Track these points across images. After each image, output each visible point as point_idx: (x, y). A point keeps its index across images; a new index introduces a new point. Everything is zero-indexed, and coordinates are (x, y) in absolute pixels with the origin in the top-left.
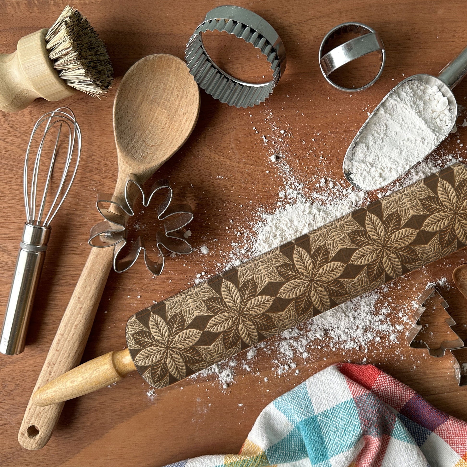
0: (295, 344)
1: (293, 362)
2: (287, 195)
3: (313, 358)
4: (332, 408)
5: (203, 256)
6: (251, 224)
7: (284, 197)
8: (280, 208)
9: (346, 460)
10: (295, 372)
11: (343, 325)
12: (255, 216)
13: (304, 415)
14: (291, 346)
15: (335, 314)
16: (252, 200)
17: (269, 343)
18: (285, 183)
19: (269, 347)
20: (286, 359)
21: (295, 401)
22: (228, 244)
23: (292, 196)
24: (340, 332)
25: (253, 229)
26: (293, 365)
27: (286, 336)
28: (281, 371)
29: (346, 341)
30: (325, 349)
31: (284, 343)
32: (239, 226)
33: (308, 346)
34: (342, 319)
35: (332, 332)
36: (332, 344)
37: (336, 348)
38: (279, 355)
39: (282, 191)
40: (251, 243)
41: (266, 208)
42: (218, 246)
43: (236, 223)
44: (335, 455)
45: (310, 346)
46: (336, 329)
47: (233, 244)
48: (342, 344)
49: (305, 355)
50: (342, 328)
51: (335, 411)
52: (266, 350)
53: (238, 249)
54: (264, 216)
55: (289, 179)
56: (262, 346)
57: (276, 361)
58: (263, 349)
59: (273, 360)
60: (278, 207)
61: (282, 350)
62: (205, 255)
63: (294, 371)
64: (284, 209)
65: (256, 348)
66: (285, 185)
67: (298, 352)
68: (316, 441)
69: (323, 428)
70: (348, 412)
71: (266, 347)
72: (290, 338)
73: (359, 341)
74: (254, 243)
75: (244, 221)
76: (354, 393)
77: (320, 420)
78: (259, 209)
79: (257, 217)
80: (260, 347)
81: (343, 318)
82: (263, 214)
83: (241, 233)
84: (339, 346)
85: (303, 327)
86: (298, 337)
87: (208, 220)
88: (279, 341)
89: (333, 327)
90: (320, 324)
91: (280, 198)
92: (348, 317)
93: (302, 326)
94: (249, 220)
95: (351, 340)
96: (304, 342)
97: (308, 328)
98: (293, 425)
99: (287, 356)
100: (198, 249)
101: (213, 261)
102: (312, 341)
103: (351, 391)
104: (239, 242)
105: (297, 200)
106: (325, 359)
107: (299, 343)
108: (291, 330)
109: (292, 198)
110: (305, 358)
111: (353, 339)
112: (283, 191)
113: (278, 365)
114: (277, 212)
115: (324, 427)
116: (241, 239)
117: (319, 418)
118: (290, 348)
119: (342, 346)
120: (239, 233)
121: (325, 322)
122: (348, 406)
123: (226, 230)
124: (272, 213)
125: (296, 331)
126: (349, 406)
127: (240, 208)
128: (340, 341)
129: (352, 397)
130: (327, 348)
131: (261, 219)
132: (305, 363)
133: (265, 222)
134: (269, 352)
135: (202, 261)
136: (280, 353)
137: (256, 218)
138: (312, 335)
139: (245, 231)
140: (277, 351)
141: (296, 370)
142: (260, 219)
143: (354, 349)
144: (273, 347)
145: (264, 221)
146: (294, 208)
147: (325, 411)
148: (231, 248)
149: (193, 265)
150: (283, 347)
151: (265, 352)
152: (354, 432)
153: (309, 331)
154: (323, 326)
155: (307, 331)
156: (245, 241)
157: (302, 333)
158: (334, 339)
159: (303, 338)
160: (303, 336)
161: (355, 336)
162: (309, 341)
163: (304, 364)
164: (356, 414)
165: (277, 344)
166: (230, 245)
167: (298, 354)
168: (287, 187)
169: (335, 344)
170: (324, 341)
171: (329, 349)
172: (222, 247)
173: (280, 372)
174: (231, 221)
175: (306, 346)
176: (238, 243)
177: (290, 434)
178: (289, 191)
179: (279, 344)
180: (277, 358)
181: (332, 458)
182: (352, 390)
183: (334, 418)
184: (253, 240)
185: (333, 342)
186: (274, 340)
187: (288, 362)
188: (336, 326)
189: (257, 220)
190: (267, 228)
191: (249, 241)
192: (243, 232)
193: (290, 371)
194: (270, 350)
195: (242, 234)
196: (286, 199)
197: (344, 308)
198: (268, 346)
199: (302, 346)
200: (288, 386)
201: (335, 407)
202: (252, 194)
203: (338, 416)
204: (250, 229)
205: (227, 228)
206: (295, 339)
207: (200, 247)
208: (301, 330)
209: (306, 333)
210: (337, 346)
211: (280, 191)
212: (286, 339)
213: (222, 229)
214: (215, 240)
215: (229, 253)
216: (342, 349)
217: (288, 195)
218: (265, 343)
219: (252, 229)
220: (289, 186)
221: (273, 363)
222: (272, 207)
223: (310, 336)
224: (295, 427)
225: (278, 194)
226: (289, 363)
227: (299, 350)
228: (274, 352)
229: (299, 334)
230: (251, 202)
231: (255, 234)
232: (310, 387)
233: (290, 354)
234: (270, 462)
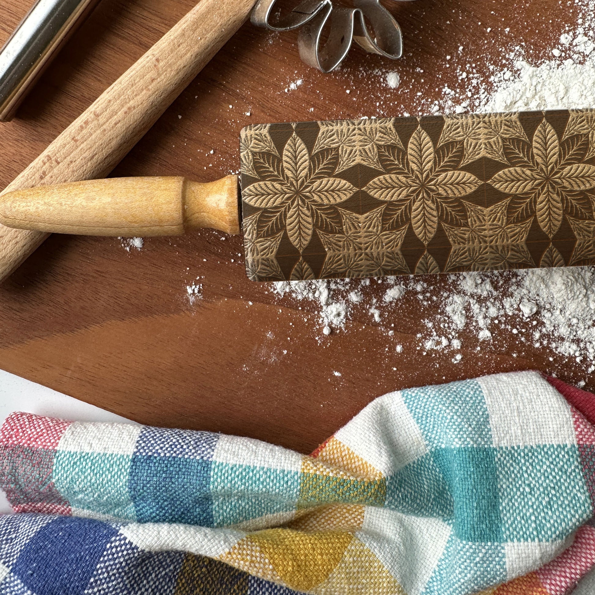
0: (475, 308)
1: (459, 338)
2: (574, 44)
3: (494, 345)
4: (529, 447)
5: (387, 89)
6: (491, 67)
7: (567, 46)
8: (553, 62)
9: (541, 558)
10: (453, 356)
11: (572, 310)
12: (504, 57)
13: (472, 439)
14: (467, 309)
15: (572, 284)
16: (511, 28)
17: (432, 288)
18: (580, 21)
19: (428, 295)
20: (449, 327)
22: (438, 86)
23: (581, 48)
24: (562, 319)
25: (492, 79)
26: (456, 344)
27: (466, 288)
28: (431, 346)
29: (563, 339)
30: (523, 339)
31: (457, 299)
32: (469, 62)
33: (496, 322)
34: (578, 298)
35: (548, 315)
36: (537, 335)
37: (541, 344)
38: (439, 316)
39: (568, 33)
40: (478, 101)
41: (528, 52)
42: (419, 83)
43: (466, 55)
44: (519, 540)
45: (500, 321)
46: (558, 312)
47: (446, 90)
48: (554, 341)
49: (485, 334)
50: (568, 313)
51: (533, 454)
52: (421, 297)
53: (450, 102)
54: (519, 64)
55: (589, 18)
56: (419, 288)
57: (430, 325)
58: (417, 293)
59: (426, 321)
60: (551, 58)
61: (449, 309)
62: (391, 88)
63: (453, 353)
64: (559, 65)
65: (407, 287)
66: (578, 24)
67: (474, 324)
68: (484, 498)
69: (501, 476)
70: (563, 466)
71: (423, 292)
72: (472, 296)
73: (585, 349)
74: (482, 104)
75: (481, 59)
76: (581, 437)
77: (499, 459)
78: (517, 48)
79: (507, 60)
80: (413, 289)
81: (581, 296)
82: (521, 58)
83: (467, 77)
84: (549, 343)
85: (502, 285)
86: (486, 299)
87: (420, 30)
88: (450, 291)
89: (553, 305)
90: (533, 291)
91: (559, 44)
92: (588, 298)
93: (501, 282)
94: (491, 59)
95: (573, 341)
96: (493, 312)
97: (510, 290)
98: (429, 448)
99: (452, 322)
100: (383, 73)
101: (398, 105)
102: (506, 315)
103: (576, 430)
104: (458, 90)
105: (588, 59)
106: (515, 355)
107: (484, 309)
108: (479, 281)
109: (580, 53)
110: (481, 340)
111: (577, 341)
112: (571, 33)
113: (431, 332)
114: (543, 66)
115: (504, 476)
116: (463, 87)
117: (499, 456)
118: (464, 312)
119: (554, 345)
120: (464, 75)
121: (544, 293)
122: (564, 456)
123: (445, 60)
124: (535, 63)
125: (488, 287)
126: (567, 456)
127: (484, 33)
128: (553, 335)
129: (575, 443)
130: (526, 338)
131: (512, 67)
132: (479, 348)
133: (516, 75)
134: (425, 303)
135: (379, 98)
136: (442, 313)
137: (504, 61)
138: (512, 306)
139: (476, 75)
140: (439, 308)
141: (457, 353)
142: (510, 66)
143: (572, 358)
144: (435, 298)
145: (516, 72)
146: (578, 71)
147: (513, 448)
148: (439, 96)
149: (363, 98)
150: (453, 306)
151: (417, 301)
152: (576, 511)
153: (509, 296)
154: (537, 298)
155: (506, 294)
156: (469, 94)
157: (495, 293)
158: (545, 327)
159: (493, 304)
160: (495, 299)
161: (582, 337)
162: (502, 312)
163: (474, 349)
164: (579, 477)
165: (445, 295)
166: (440, 91)
167: (472, 328)
168: (580, 30)
169: (543, 336)
170: (527, 323)
171: (528, 340)
172: (424, 88)
173: (429, 345)
174: (461, 48)
175: (493, 319)
176: (455, 91)
177: (418, 460)
178: (581, 38)
179: (448, 297)
180: (434, 319)
181: (510, 543)
182: (579, 430)
183: (528, 468)
184: (483, 96)
185: (541, 331)
186: (443, 287)
187: (450, 334)
188: (560, 307)
189: (504, 66)
190: (518, 85)
191: (475, 97)
192: (471, 75)
193: (446, 352)
194: (427, 301)
195: (469, 79)
196: (570, 49)
197: (587, 281)
198: (427, 292)
199: (485, 317)
201: (534, 447)
202: (515, 17)
203: (538, 468)
204: (486, 76)
205: (448, 57)
206: (481, 300)
207: (387, 72)
208: (496, 288)
209: (502, 296)
210: (545, 342)
211: (564, 32)
212: (464, 293)
213: (438, 56)
214: (418, 69)
215: (432, 102)
216: (551, 351)
217: (576, 45)
218: (425, 285)
219: (489, 77)
220: (584, 29)
221: (424, 326)
222: (539, 53)
223: (507, 305)
224: (431, 452)
225: (560, 35)
226: (450, 336)
227: (476, 321)
228: (434, 307)
229: (490, 293)
230: (508, 29)
231: (490, 88)
232: (490, 393)
233: (459, 321)
234: (386, 503)
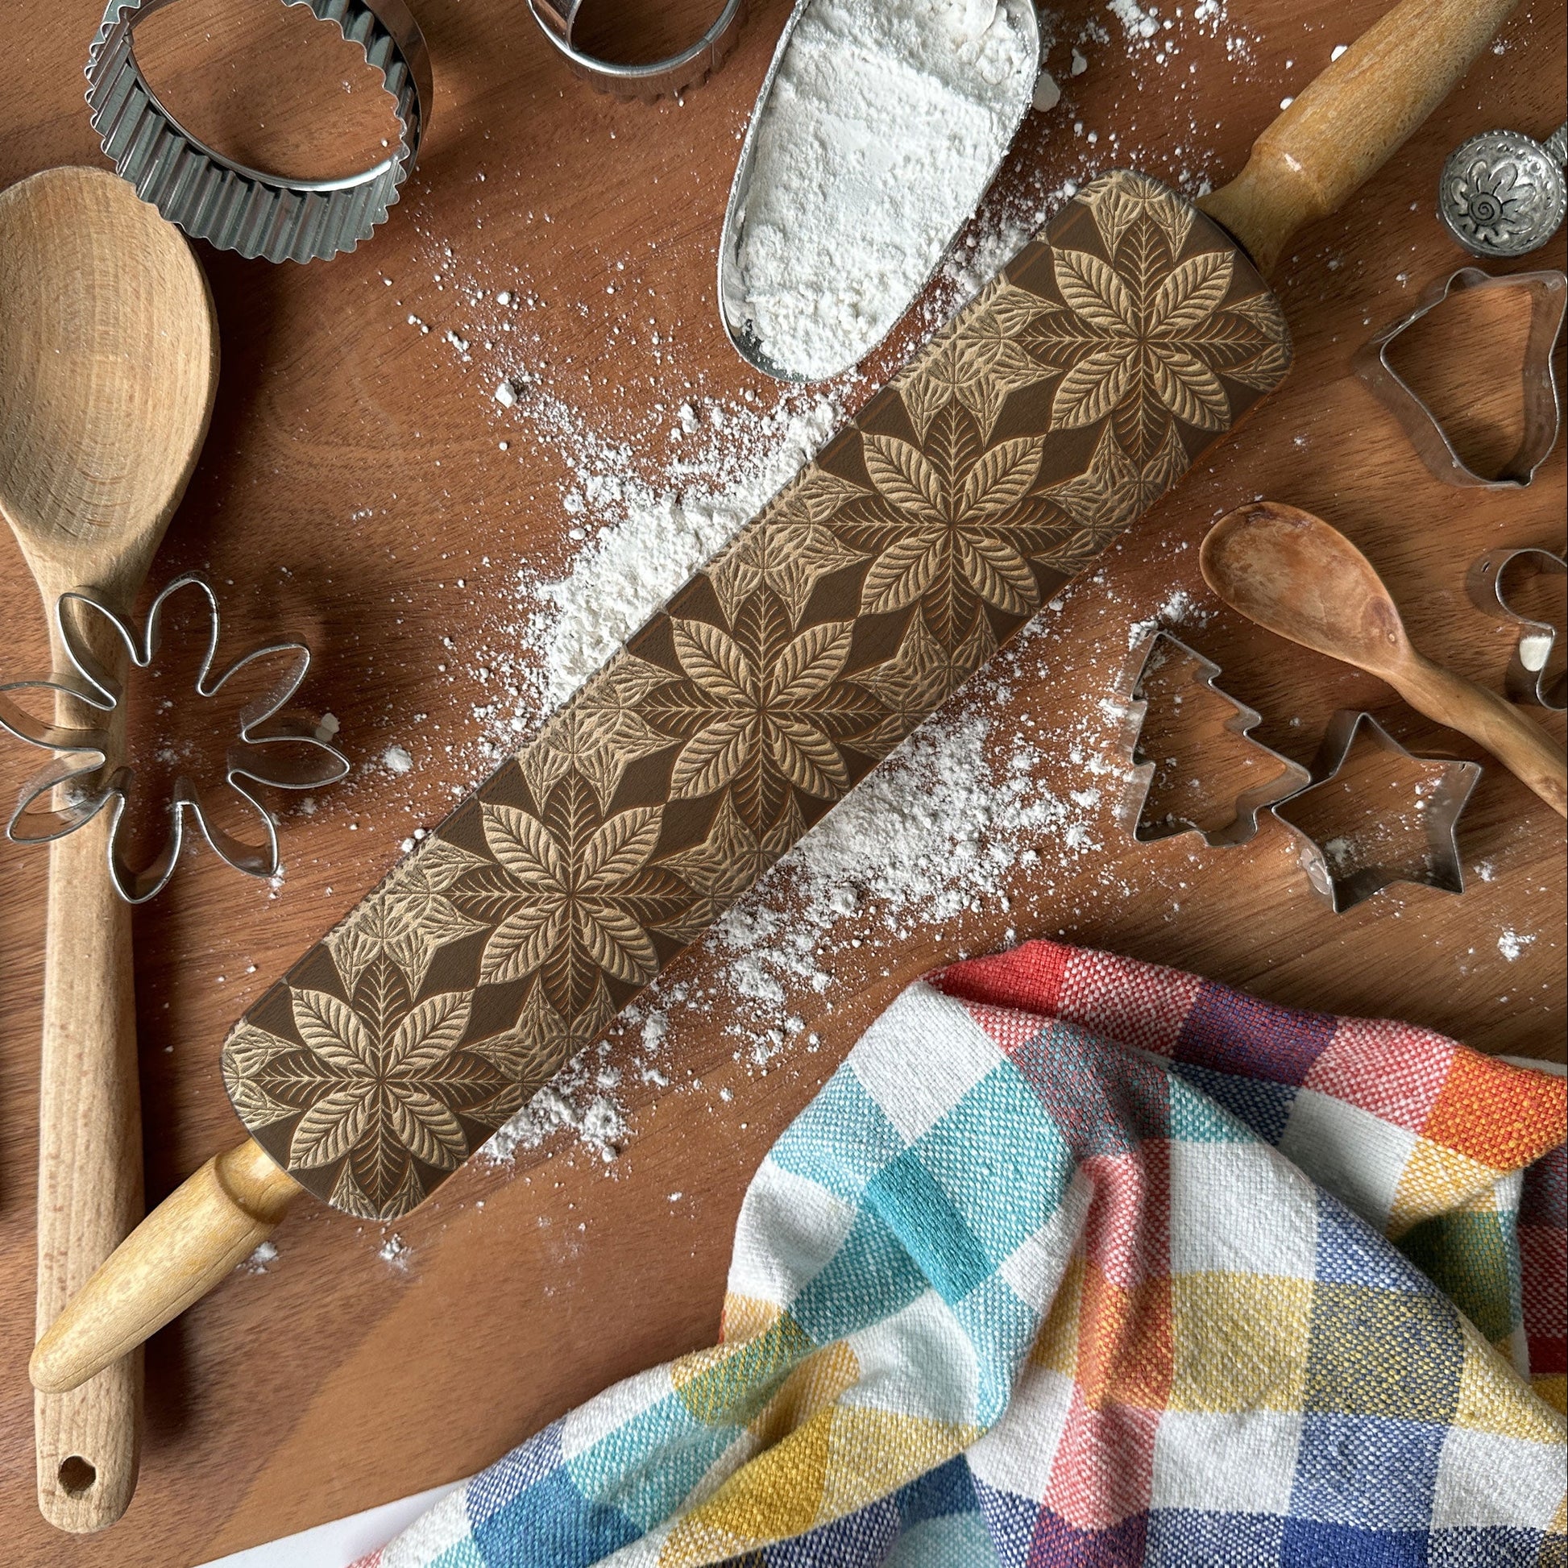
0: (777, 958)
1: (791, 1015)
2: (591, 500)
3: (847, 984)
4: (954, 1109)
5: (401, 780)
6: (511, 630)
7: (584, 510)
8: (585, 550)
9: (1049, 1254)
10: (806, 1045)
11: (907, 852)
12: (515, 601)
13: (874, 1160)
14: (768, 968)
15: (870, 824)
16: (488, 554)
17: (696, 981)
18: (570, 463)
19: (700, 994)
20: (765, 1012)
21: (832, 1128)
22: (464, 717)
23: (606, 497)
24: (903, 876)
25: (525, 645)
26: (794, 1025)
27: (741, 943)
28: (763, 1055)
29: (931, 898)
30: (877, 943)
31: (742, 966)
32: (476, 649)
33: (820, 952)
34: (896, 832)
35: (881, 884)
36: (891, 922)
37: (907, 929)
38: (739, 1009)
39: (570, 493)
40: (533, 689)
41: (541, 566)
42: (435, 734)
43: (464, 644)
44: (1009, 1253)
45: (824, 949)
46: (889, 870)
47: (479, 712)
48: (922, 910)
49: (820, 981)
50: (905, 860)
51: (965, 1115)
52: (693, 1005)
53: (498, 724)
54: (542, 592)
55: (579, 446)
56: (680, 996)
57: (738, 1030)
58: (683, 1005)
59: (728, 1030)
60: (577, 547)
61: (743, 989)
62: (405, 774)
63: (802, 1041)
64: (596, 547)
65: (662, 1008)
66: (571, 469)
67: (794, 979)
68: (937, 1229)
69: (944, 1180)
70: (1008, 1103)
71: (691, 996)
72: (758, 946)
73: (973, 884)
74: (542, 688)
75: (487, 630)
76: (1005, 1042)
77: (927, 1158)
78: (520, 574)
79: (522, 600)
80: (673, 1003)
81: (898, 826)
82: (538, 584)
83: (490, 671)
84: (916, 919)
85: (785, 898)
86: (780, 934)
87: (374, 664)
88: (724, 964)
89: (875, 866)
90: (833, 872)
91: (571, 517)
92: (914, 818)
93: (781, 895)
94: (501, 619)
95: (946, 889)
96: (804, 943)
97: (801, 895)
98: (854, 1203)
99: (764, 1002)
100: (377, 764)
101: (435, 787)
102: (826, 932)
103: (993, 1037)
104: (495, 699)
105: (627, 503)
106: (886, 974)
107: (790, 950)
108: (749, 921)
109: (609, 506)
110: (823, 992)
111: (953, 884)
112: (574, 490)
113: (748, 1037)
114: (577, 567)
115: (948, 1176)
116: (497, 688)
117: (923, 1153)
118: (766, 976)
119: (926, 916)
120: (484, 673)
121: (848, 861)
122: (1001, 1088)
123: (441, 674)
124: (563, 572)
125: (768, 916)
126: (1004, 1085)
127: (459, 592)
128: (913, 904)
129: (1004, 1056)
130: (880, 939)
131: (538, 604)
132: (829, 1006)
133: (553, 611)
134: (706, 1008)
135: (402, 798)
136: (740, 1000)
137: (520, 607)
138: (822, 913)
139: (500, 659)
140: (729, 999)
141: (807, 1036)
142: (533, 605)
143: (965, 913)
144: (712, 991)
145: (549, 608)
146: (626, 534)
147: (936, 1127)
148: (477, 727)
149: (381, 819)
150: (745, 980)
151: (693, 1013)
152: (1046, 1159)
153: (807, 905)
154: (846, 875)
155: (801, 905)
156: (513, 691)
157: (785, 917)
158: (891, 903)
159: (796, 932)
160: (793, 925)
161: (954, 872)
162: (817, 933)
163: (825, 1010)
164: (1032, 1104)
165: (722, 974)
166: (472, 719)
167: (796, 987)
168: (582, 473)
169: (899, 918)
170: (864, 919)
171: (887, 939)
172: (448, 735)
173: (760, 1057)
174: (447, 641)
175: (813, 953)
176: (492, 703)
177: (851, 1234)
178: (593, 485)
179: (729, 973)
180: (737, 1018)
181: (1003, 1265)
182: (997, 1034)
183: (970, 1139)
184: (534, 680)
185: (892, 914)
186: (711, 967)
187: (774, 1019)
188: (886, 861)
189: (525, 612)
190: (565, 626)
191: (525, 687)
192: (494, 664)
193: (790, 1046)
194: (706, 1002)
195: (496, 672)
196: (592, 513)
197: (891, 797)
198: (696, 991)
199: (801, 959)
200: (801, 1092)
201: (960, 1103)
202: (481, 535)
203: (982, 1129)
204: (513, 647)
205: (442, 668)
206: (773, 943)
207: (382, 757)
208: (780, 909)
209: (799, 912)
210: (911, 922)
211: (564, 496)
212: (745, 952)
213: (428, 678)
214: (418, 718)
215: (475, 745)
216: (929, 926)
217: (595, 499)
218: (685, 985)
219: (519, 645)
220: (585, 467)
221: (731, 1038)
222: (556, 553)
223: (815, 918)
224: (861, 1207)
225: (561, 505)
226: (778, 1022)
227: (795, 973)
228: (722, 1003)
229: (779, 924)
230: (486, 560)
231: (535, 660)
232: (865, 1070)
233: (770, 993)
234: (815, 1340)
